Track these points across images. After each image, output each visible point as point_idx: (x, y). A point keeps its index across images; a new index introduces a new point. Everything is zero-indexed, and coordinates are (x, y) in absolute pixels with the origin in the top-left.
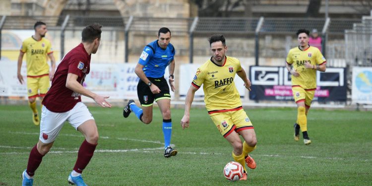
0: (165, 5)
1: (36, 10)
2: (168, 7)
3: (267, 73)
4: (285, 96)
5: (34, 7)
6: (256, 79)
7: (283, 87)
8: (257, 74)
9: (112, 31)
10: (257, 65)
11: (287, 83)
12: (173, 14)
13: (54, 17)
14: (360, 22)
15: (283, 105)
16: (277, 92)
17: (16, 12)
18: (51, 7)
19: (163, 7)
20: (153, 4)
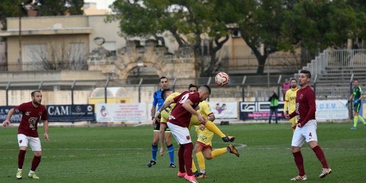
0: (183, 72)
1: (115, 76)
2: (184, 72)
3: (249, 105)
4: (259, 117)
5: (113, 75)
6: (243, 108)
7: (258, 113)
8: (244, 106)
9: (155, 86)
10: (243, 101)
11: (260, 110)
12: (187, 76)
13: (124, 80)
14: (293, 77)
15: (259, 122)
16: (255, 115)
17: (104, 78)
18: (122, 74)
19: (182, 73)
20: (177, 71)
